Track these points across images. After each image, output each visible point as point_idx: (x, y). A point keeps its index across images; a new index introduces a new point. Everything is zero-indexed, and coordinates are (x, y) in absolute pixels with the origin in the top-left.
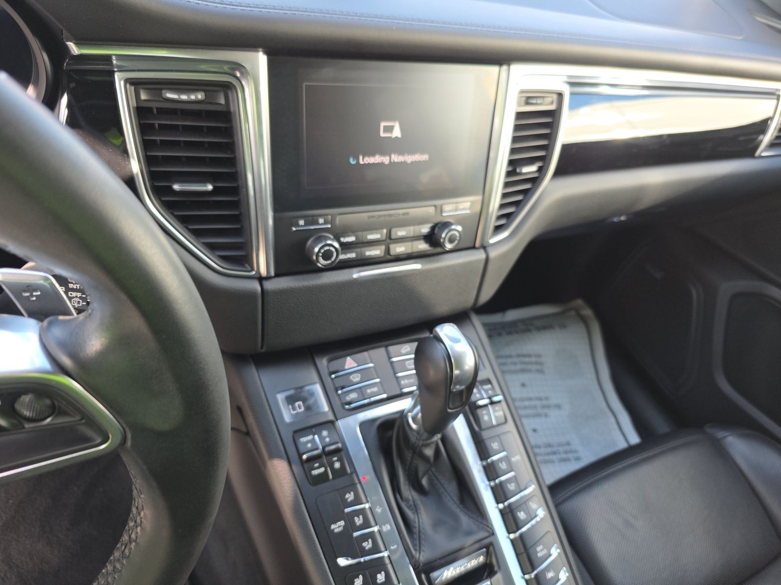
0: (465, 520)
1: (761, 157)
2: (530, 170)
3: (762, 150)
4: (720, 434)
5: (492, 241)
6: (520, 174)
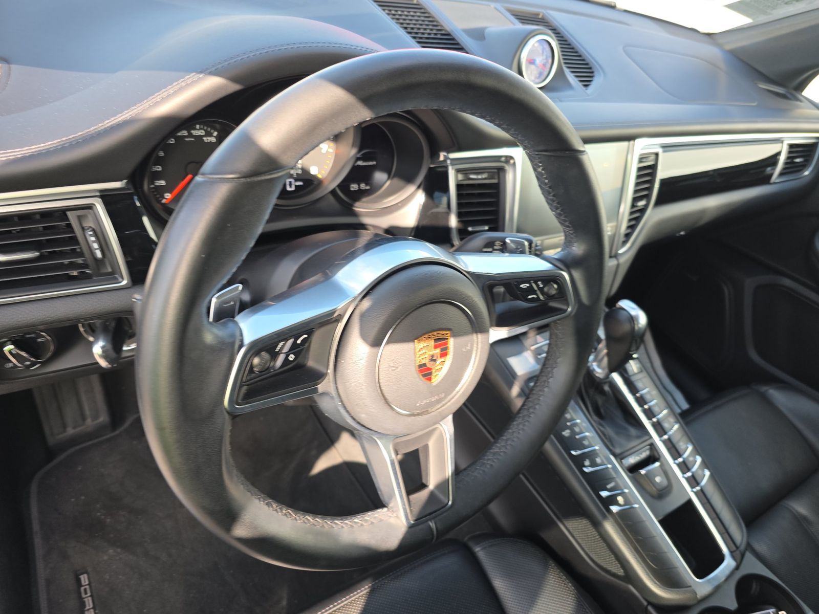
0: (633, 431)
1: (775, 183)
2: (642, 203)
3: (774, 178)
4: (763, 389)
5: (621, 251)
6: (637, 206)
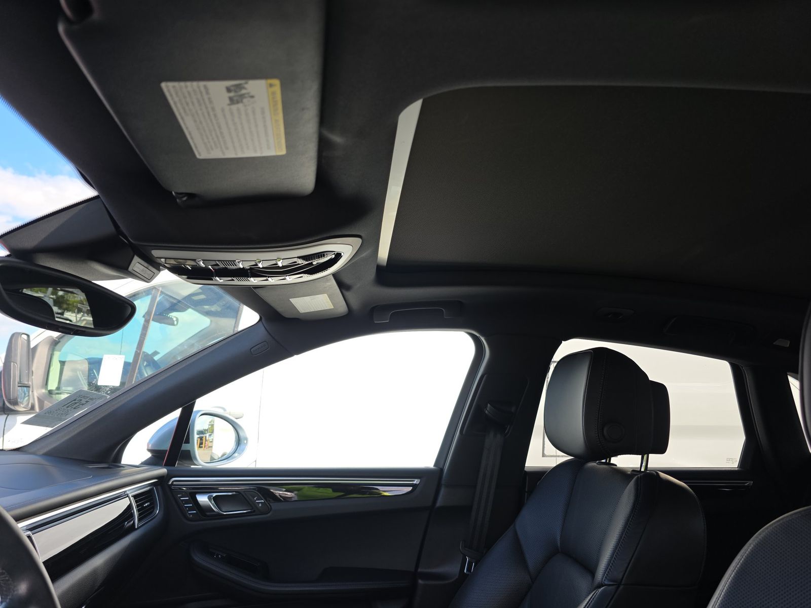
1: (139, 528)
3: (136, 524)
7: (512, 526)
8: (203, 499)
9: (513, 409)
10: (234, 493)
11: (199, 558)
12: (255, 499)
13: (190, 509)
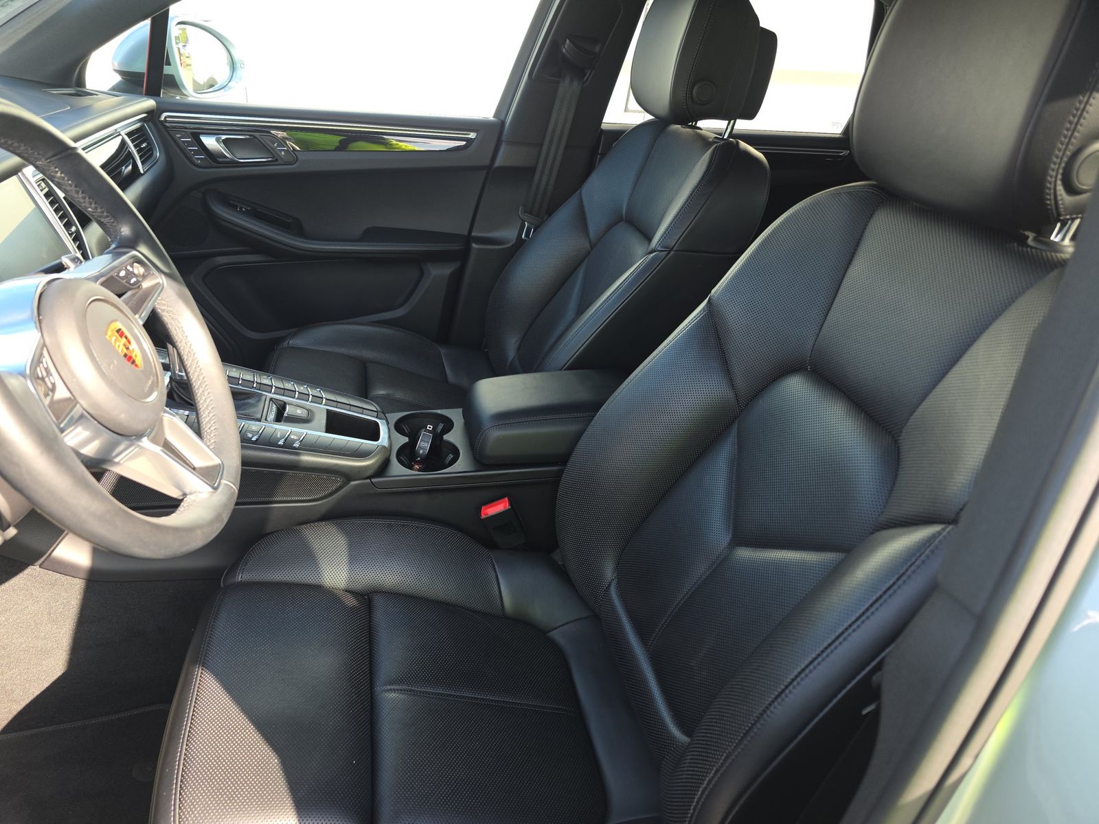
7: (578, 192)
8: (210, 142)
9: (597, 49)
10: (248, 137)
11: (221, 211)
12: (276, 145)
13: (196, 152)
